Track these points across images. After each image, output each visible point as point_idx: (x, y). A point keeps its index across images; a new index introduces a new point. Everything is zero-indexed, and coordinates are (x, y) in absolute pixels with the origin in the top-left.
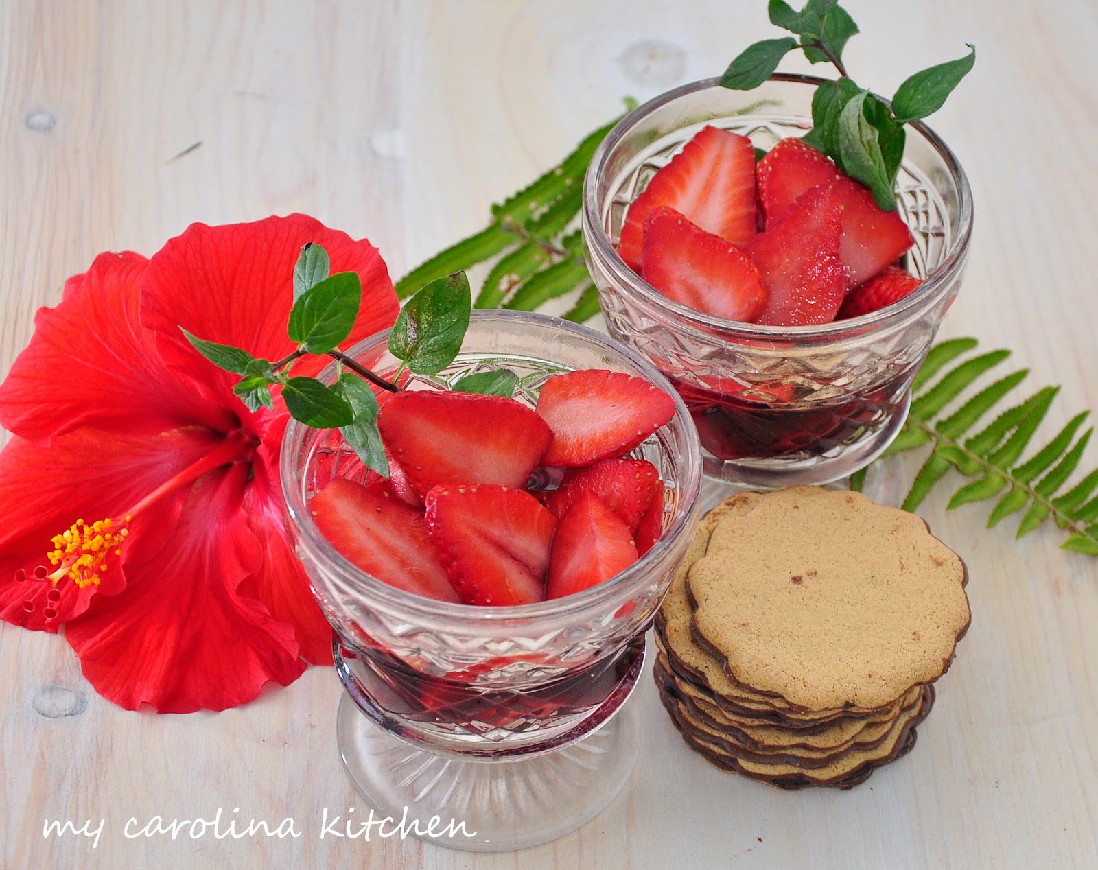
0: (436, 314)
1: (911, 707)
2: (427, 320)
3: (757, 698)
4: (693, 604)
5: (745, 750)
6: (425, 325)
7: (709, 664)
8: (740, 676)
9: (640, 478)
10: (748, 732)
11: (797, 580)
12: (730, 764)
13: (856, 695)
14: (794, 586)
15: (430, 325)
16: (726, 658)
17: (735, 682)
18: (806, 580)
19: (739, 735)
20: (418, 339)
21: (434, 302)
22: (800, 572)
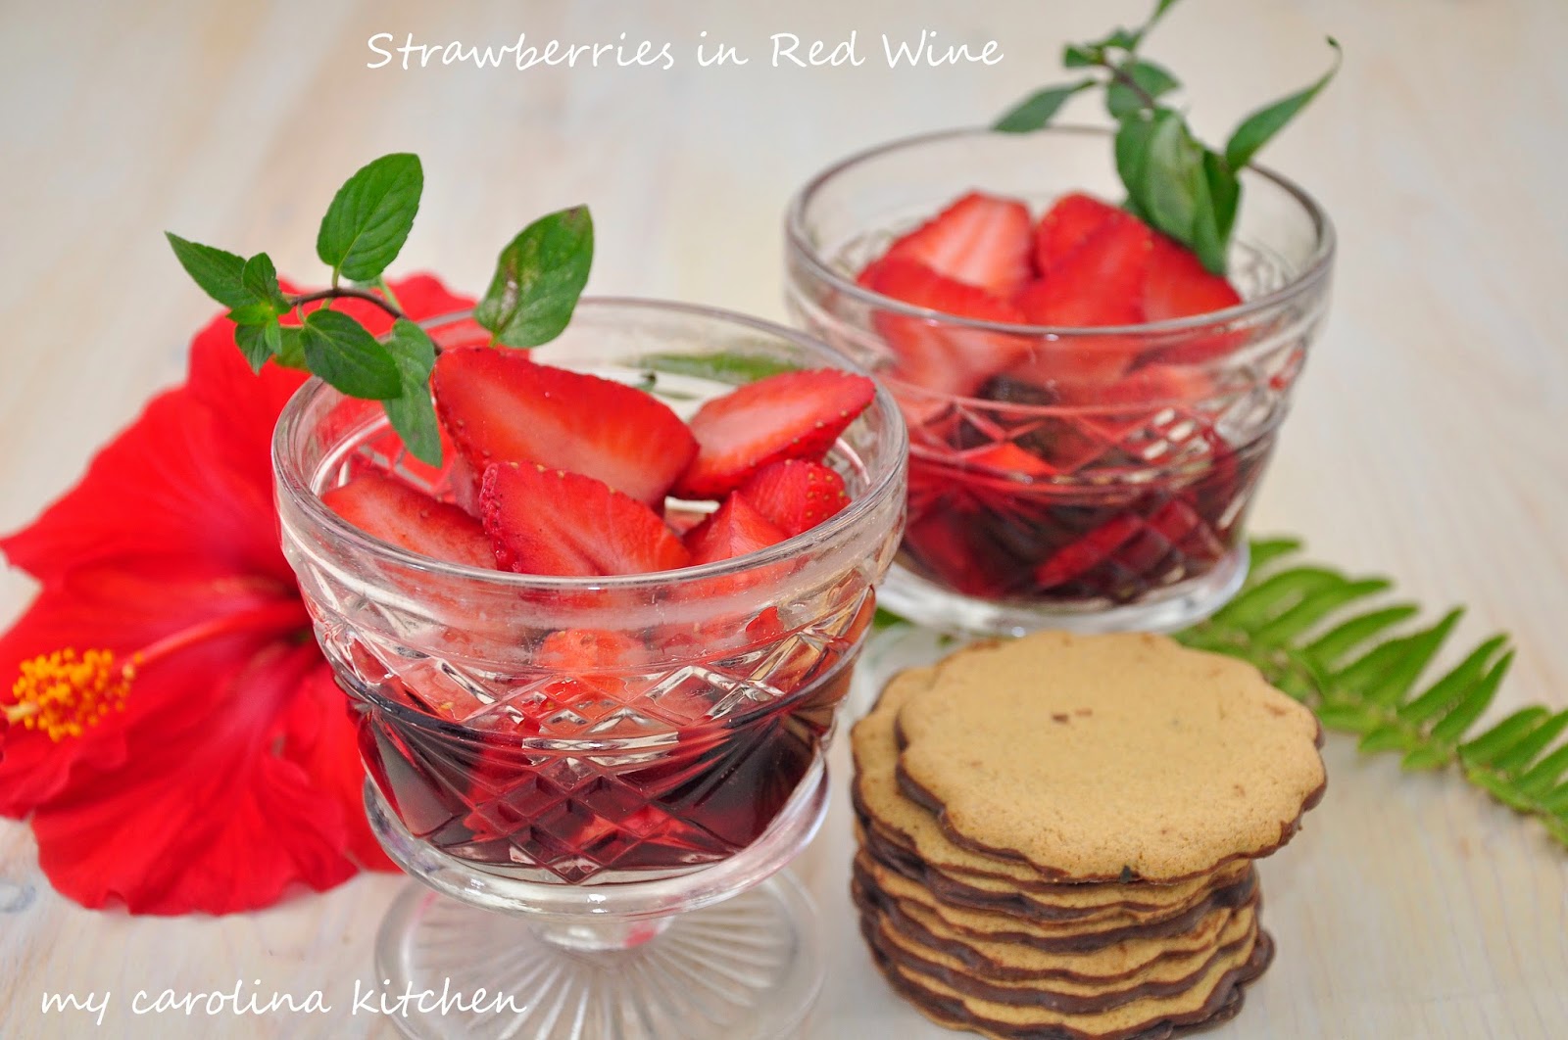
0: (545, 269)
1: (1234, 947)
2: (530, 277)
3: (990, 866)
4: (901, 742)
5: (973, 979)
6: (528, 286)
7: (919, 822)
8: (961, 826)
9: (814, 479)
10: (979, 946)
11: (1061, 718)
12: (954, 1009)
13: (1141, 857)
14: (1057, 726)
15: (535, 284)
16: (943, 805)
17: (955, 839)
18: (1073, 719)
19: (966, 954)
20: (518, 305)
21: (541, 250)
22: (1067, 709)
